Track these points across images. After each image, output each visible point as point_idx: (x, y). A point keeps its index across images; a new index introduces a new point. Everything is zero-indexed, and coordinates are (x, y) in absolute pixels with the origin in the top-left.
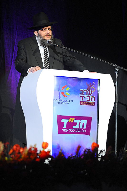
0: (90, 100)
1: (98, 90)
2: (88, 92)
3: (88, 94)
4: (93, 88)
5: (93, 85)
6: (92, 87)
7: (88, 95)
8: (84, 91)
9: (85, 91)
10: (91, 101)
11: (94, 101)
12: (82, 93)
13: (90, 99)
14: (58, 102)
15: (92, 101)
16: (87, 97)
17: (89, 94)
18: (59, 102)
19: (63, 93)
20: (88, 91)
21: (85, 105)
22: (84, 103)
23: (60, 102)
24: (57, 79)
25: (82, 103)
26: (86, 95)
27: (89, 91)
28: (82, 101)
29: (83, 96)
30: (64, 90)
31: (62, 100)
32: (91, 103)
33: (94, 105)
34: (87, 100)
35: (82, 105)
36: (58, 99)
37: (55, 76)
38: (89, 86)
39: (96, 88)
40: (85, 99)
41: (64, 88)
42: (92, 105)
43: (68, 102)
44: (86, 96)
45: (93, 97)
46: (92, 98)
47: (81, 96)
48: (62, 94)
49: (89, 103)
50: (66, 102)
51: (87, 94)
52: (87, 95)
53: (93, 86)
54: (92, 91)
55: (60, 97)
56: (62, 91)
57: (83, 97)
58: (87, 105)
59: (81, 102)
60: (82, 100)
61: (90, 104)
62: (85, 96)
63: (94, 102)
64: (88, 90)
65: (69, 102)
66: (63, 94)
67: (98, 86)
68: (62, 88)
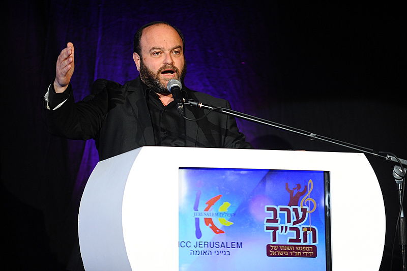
0: (300, 241)
1: (327, 204)
2: (293, 213)
3: (292, 221)
4: (310, 199)
5: (310, 192)
6: (306, 198)
7: (292, 223)
8: (279, 212)
9: (281, 209)
10: (305, 244)
11: (314, 241)
12: (272, 218)
13: (302, 237)
14: (195, 249)
15: (305, 241)
16: (291, 229)
17: (295, 220)
18: (198, 249)
19: (208, 221)
20: (291, 210)
21: (284, 256)
22: (279, 250)
23: (200, 249)
24: (188, 176)
25: (273, 250)
26: (284, 224)
27: (296, 210)
28: (274, 243)
29: (277, 228)
30: (211, 212)
31: (207, 244)
32: (303, 249)
33: (315, 256)
34: (291, 241)
35: (275, 256)
36: (194, 240)
37: (180, 168)
38: (295, 192)
39: (318, 202)
40: (284, 238)
41: (211, 204)
42: (309, 256)
43: (228, 249)
44: (286, 227)
45: (308, 229)
46: (305, 234)
47: (268, 228)
48: (207, 225)
49: (295, 250)
50: (219, 249)
51: (289, 221)
52: (291, 225)
53: (308, 194)
54: (304, 211)
55: (199, 234)
56: (206, 212)
57: (277, 231)
58: (289, 256)
59: (269, 247)
60: (274, 240)
61: (302, 251)
62: (282, 227)
63: (315, 247)
64: (291, 208)
65: (231, 250)
66: (210, 225)
67: (327, 192)
68: (207, 206)
